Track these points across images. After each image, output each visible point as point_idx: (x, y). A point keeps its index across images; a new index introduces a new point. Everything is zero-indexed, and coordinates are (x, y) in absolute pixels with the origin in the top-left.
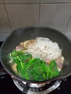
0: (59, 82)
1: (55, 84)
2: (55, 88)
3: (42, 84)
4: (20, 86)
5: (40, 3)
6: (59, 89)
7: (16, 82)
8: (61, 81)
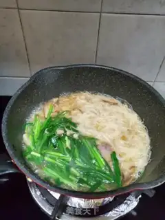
0: (136, 198)
3: (96, 201)
5: (101, 13)
7: (36, 192)
8: (140, 196)
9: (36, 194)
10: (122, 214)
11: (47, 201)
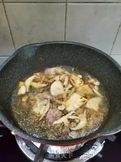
0: (101, 143)
1: (94, 148)
2: (94, 155)
3: (70, 147)
4: (29, 152)
6: (101, 156)
7: (22, 143)
8: (104, 142)
9: (22, 145)
10: (91, 157)
11: (31, 150)
